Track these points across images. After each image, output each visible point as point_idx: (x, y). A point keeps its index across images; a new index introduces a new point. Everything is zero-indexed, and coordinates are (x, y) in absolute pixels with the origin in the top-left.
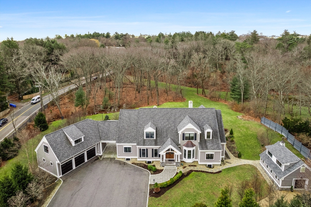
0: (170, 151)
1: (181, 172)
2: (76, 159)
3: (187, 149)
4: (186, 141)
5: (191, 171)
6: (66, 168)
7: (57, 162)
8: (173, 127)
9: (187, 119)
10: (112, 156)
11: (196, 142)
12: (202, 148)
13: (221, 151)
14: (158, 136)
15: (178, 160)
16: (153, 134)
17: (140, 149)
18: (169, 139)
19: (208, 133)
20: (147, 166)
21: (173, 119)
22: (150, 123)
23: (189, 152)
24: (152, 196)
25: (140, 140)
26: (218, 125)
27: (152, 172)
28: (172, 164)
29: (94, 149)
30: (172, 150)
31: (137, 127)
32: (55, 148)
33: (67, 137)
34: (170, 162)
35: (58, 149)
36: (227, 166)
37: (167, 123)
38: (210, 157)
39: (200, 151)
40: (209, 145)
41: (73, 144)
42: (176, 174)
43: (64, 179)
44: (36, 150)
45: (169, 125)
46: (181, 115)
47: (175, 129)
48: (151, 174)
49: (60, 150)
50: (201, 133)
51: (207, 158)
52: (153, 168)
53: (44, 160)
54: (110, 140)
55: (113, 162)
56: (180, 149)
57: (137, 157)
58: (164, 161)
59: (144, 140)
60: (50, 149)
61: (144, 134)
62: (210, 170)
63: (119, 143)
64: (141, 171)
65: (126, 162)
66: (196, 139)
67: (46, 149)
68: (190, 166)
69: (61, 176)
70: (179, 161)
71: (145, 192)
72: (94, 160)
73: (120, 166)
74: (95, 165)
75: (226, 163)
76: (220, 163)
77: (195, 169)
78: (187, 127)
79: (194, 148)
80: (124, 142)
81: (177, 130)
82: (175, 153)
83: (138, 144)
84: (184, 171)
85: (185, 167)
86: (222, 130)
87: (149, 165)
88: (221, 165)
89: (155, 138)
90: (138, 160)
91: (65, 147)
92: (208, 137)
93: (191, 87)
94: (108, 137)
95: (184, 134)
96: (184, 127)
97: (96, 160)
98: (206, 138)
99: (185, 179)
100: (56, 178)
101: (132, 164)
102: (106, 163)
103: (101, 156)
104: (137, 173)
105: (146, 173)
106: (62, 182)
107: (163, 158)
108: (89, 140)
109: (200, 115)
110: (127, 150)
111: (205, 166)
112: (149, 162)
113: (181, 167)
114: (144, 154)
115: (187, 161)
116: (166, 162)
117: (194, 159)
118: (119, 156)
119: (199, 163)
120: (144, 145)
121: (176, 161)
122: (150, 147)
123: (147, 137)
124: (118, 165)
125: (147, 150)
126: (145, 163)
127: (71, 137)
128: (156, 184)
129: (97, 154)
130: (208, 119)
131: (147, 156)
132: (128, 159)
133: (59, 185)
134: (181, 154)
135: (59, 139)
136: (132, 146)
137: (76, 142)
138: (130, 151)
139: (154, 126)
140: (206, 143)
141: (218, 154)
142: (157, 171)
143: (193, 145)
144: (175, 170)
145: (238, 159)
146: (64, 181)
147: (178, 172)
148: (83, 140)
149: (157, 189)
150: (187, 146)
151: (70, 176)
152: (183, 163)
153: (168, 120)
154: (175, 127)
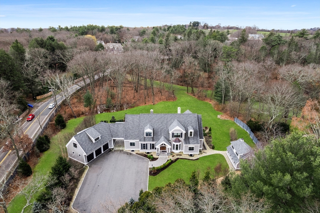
0: (163, 146)
1: (170, 159)
2: (96, 151)
3: (176, 144)
4: (175, 138)
5: (178, 159)
6: (90, 158)
7: (84, 154)
8: (165, 128)
9: (175, 122)
10: (121, 149)
11: (182, 139)
12: (186, 143)
13: (199, 145)
14: (155, 134)
15: (168, 151)
16: (151, 133)
17: (142, 144)
18: (163, 137)
19: (191, 133)
20: (147, 155)
21: (165, 122)
22: (149, 125)
23: (177, 145)
24: (151, 175)
25: (141, 137)
26: (199, 126)
27: (151, 160)
28: (164, 154)
29: (107, 144)
30: (164, 145)
31: (139, 128)
32: (82, 144)
33: (89, 137)
34: (163, 152)
35: (84, 145)
36: (204, 155)
37: (161, 125)
38: (191, 149)
39: (184, 145)
40: (191, 141)
41: (94, 142)
42: (167, 161)
43: (90, 165)
44: (66, 146)
45: (163, 127)
46: (171, 119)
47: (167, 130)
48: (150, 161)
49: (85, 146)
50: (185, 132)
51: (189, 150)
52: (151, 157)
53: (73, 152)
54: (119, 137)
55: (122, 153)
56: (170, 144)
57: (139, 149)
58: (159, 152)
59: (145, 137)
60: (78, 145)
61: (144, 133)
62: (191, 158)
63: (126, 140)
64: (143, 159)
65: (132, 152)
66: (181, 137)
67: (75, 145)
68: (177, 155)
69: (87, 163)
70: (170, 152)
71: (146, 173)
72: (108, 151)
73: (128, 156)
74: (109, 155)
75: (203, 153)
76: (198, 153)
77: (181, 157)
78: (175, 128)
79: (180, 143)
80: (130, 139)
81: (168, 130)
82: (167, 147)
83: (140, 141)
84: (173, 159)
85: (174, 156)
86: (201, 130)
87: (149, 155)
88: (199, 154)
89: (152, 136)
90: (140, 151)
91: (88, 144)
92: (191, 135)
93: (183, 86)
94: (117, 135)
95: (173, 134)
96: (173, 128)
97: (109, 151)
98: (189, 136)
99: (173, 164)
100: (84, 165)
101: (136, 154)
102: (117, 154)
103: (113, 149)
104: (140, 160)
105: (147, 160)
106: (89, 167)
107: (158, 150)
108: (104, 138)
109: (186, 119)
110: (132, 144)
111: (188, 155)
112: (148, 153)
113: (171, 156)
114: (144, 147)
115: (175, 151)
116: (160, 153)
117: (180, 151)
118: (126, 148)
119: (184, 153)
120: (144, 141)
121: (168, 152)
122: (149, 143)
123: (147, 135)
124: (126, 155)
125: (147, 144)
126: (145, 154)
127: (92, 137)
128: (154, 167)
129: (109, 148)
130: (191, 121)
131: (147, 149)
132: (132, 151)
133: (87, 169)
134: (171, 147)
135: (84, 139)
136: (136, 141)
137: (96, 140)
138: (134, 145)
139: (152, 127)
140: (189, 139)
141: (197, 147)
142: (154, 159)
143: (179, 141)
144: (166, 158)
145: (212, 150)
146: (90, 167)
147: (169, 159)
148: (100, 138)
149: (154, 171)
150: (175, 141)
151: (93, 163)
152: (172, 153)
153: (162, 123)
154: (167, 128)
